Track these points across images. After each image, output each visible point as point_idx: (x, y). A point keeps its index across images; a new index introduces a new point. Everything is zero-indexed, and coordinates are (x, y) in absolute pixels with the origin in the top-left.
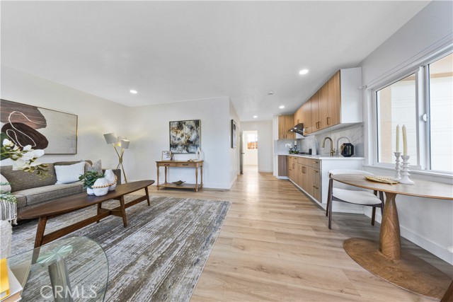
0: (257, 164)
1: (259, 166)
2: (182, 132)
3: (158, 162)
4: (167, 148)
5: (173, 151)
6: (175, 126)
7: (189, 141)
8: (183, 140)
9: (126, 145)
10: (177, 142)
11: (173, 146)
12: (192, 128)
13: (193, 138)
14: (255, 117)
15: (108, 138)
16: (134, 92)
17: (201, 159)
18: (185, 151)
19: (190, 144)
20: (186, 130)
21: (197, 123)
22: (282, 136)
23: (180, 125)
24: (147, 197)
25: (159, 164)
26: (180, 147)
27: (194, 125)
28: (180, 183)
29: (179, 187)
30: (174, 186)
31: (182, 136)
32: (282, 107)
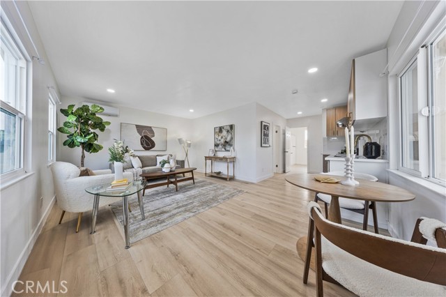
0: (306, 163)
1: (309, 166)
2: (222, 135)
3: (206, 157)
4: (213, 147)
5: (217, 149)
6: (217, 130)
7: (226, 142)
8: (222, 141)
9: (189, 145)
10: (218, 142)
11: (216, 145)
12: (228, 131)
13: (228, 139)
14: (300, 113)
15: (180, 141)
16: (191, 111)
17: (233, 156)
18: (223, 150)
19: (227, 144)
20: (224, 133)
21: (231, 127)
22: (331, 132)
23: (221, 129)
24: (192, 178)
25: (206, 158)
26: (220, 146)
27: (229, 129)
28: (219, 173)
29: (218, 176)
30: (215, 175)
31: (222, 138)
32: (324, 100)
